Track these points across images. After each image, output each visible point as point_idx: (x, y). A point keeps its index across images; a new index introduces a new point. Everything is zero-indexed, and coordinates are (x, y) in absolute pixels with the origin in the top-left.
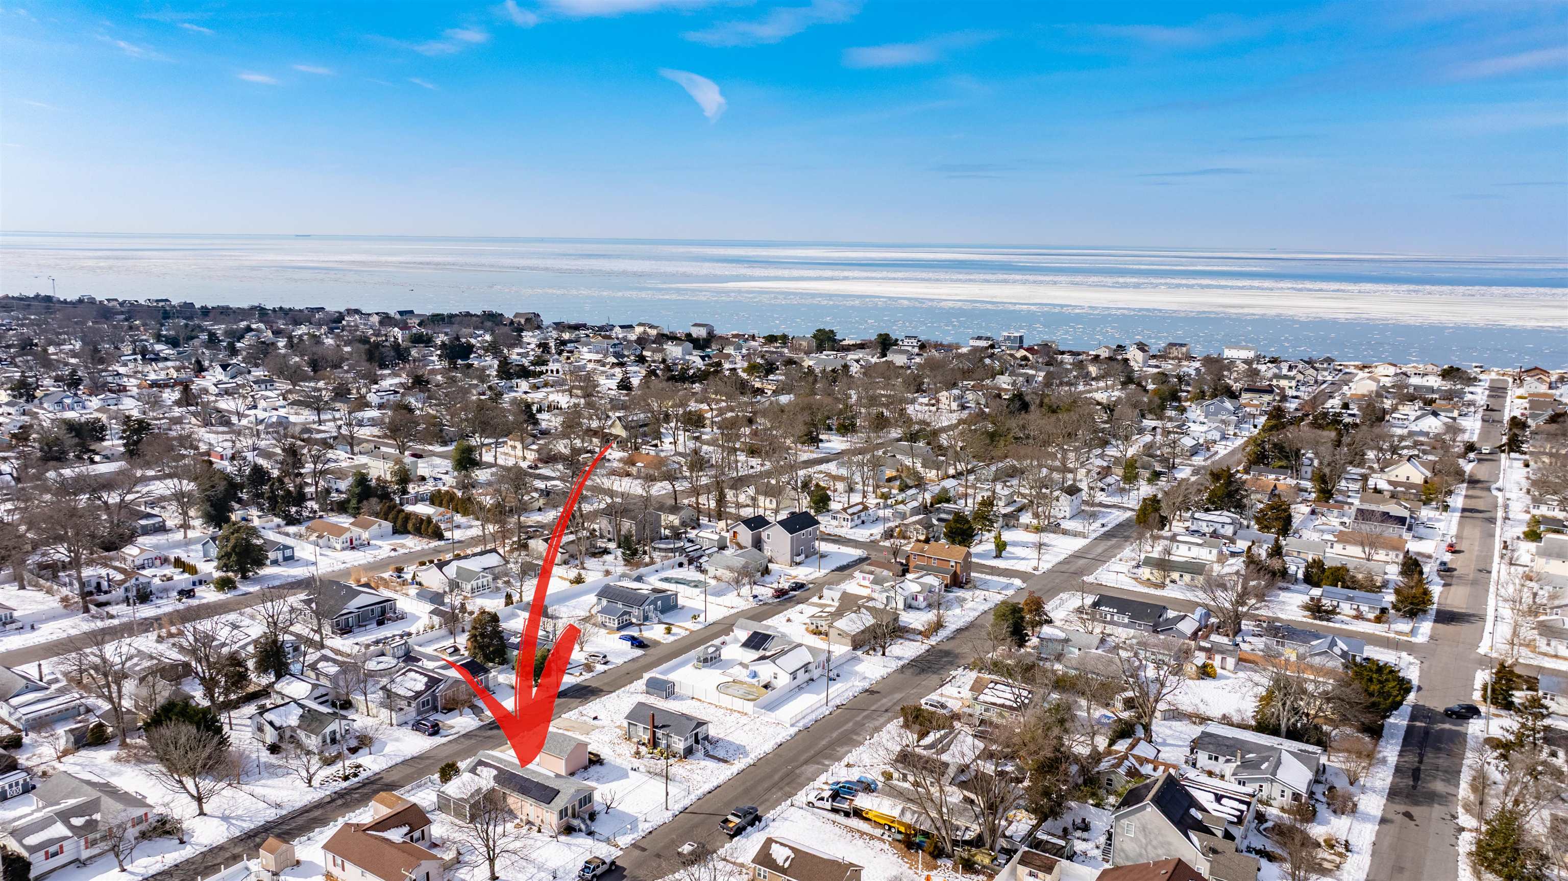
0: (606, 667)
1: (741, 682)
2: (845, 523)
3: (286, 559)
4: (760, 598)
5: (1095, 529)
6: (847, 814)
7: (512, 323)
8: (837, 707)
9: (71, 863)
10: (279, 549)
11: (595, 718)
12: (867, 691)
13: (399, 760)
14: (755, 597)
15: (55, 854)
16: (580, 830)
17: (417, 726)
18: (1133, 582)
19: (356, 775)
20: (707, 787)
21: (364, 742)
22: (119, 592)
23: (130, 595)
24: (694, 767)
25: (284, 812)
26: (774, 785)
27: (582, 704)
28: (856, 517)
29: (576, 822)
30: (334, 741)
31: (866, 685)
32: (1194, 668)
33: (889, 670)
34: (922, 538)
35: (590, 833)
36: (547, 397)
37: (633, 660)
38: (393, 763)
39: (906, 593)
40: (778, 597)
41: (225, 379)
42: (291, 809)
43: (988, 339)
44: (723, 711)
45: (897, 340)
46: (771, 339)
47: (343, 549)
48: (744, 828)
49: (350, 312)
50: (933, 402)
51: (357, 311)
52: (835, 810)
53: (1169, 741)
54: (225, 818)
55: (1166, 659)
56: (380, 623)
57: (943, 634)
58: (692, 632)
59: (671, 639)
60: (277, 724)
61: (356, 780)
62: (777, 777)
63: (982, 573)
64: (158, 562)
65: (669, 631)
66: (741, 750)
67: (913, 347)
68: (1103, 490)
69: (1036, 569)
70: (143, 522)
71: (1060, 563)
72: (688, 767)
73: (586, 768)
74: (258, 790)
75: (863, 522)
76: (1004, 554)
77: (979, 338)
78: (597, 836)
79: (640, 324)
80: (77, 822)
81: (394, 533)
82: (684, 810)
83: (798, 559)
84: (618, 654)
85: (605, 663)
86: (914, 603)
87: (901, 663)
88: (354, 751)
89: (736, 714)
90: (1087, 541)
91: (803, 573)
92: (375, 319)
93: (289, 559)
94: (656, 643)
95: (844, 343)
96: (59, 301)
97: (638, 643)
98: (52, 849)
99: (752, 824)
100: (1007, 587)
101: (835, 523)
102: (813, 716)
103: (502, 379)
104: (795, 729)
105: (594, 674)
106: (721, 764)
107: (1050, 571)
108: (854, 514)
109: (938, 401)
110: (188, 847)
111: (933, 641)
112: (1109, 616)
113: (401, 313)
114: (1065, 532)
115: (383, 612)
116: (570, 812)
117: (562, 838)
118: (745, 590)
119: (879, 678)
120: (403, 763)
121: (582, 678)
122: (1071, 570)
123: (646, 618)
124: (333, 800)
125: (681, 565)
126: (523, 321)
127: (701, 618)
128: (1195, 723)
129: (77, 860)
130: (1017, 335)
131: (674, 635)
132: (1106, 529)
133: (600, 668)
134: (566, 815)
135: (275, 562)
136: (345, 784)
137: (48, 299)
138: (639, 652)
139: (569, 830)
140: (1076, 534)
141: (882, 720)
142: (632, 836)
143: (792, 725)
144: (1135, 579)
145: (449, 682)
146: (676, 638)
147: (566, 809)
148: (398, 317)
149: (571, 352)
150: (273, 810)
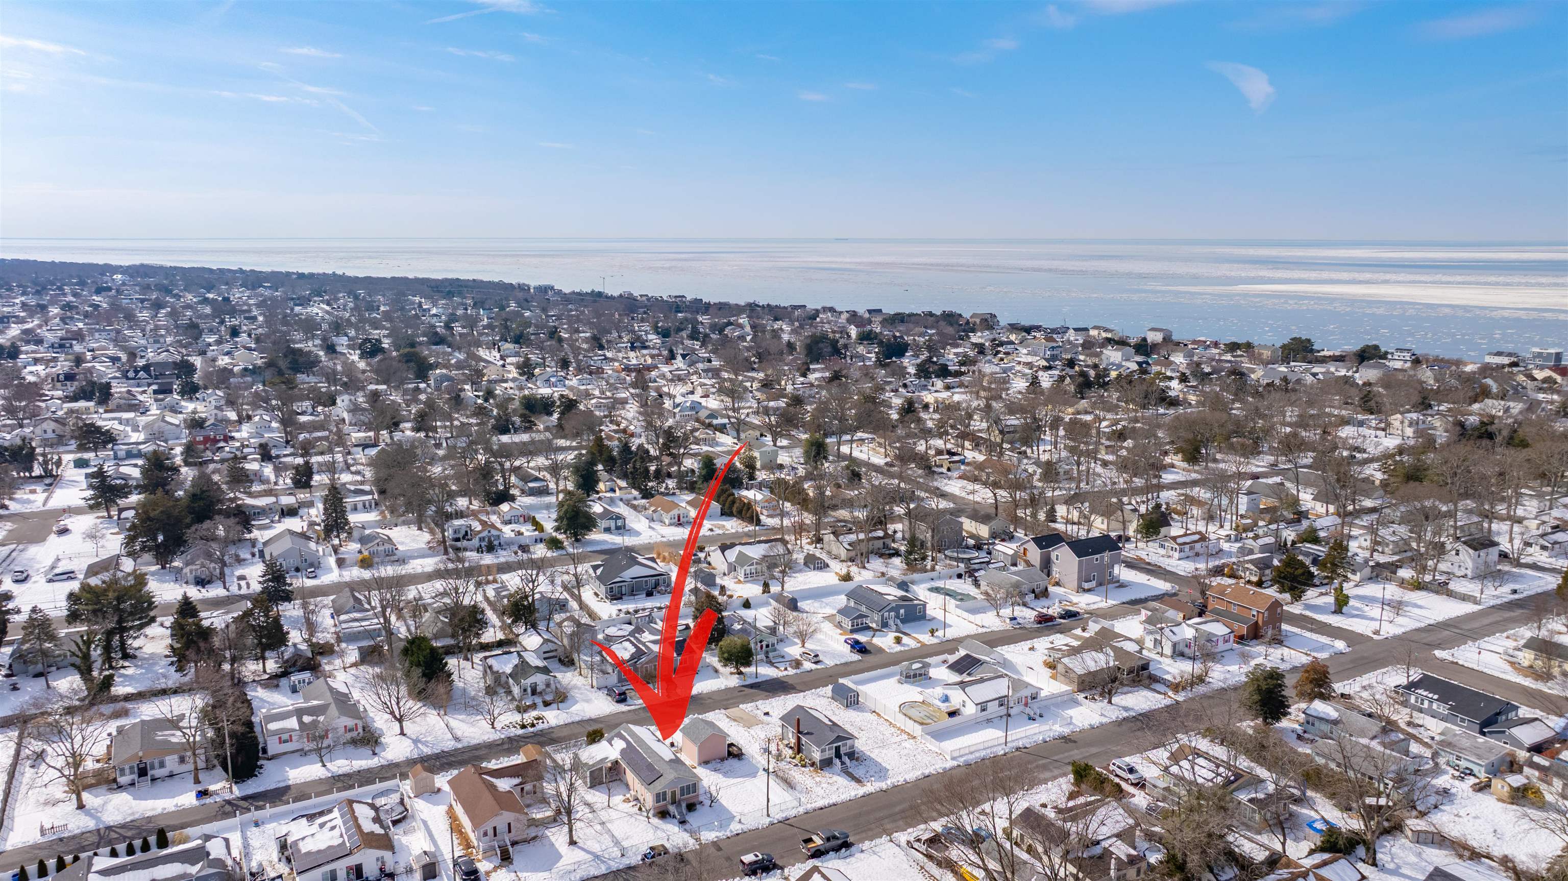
0: (814, 666)
1: (929, 705)
2: (1171, 553)
3: (618, 528)
4: (1020, 621)
5: (1502, 593)
6: (939, 864)
7: (968, 323)
8: (1018, 749)
9: (297, 751)
10: (611, 518)
11: (767, 714)
12: (1064, 738)
13: (577, 719)
14: (1013, 619)
15: (286, 741)
16: (674, 817)
17: (610, 691)
18: (1508, 667)
19: (533, 725)
20: (821, 803)
21: (561, 697)
22: (475, 542)
23: (483, 544)
24: (823, 780)
25: (460, 746)
26: (890, 816)
27: (767, 698)
28: (1187, 547)
29: (672, 809)
30: (534, 692)
31: (1066, 731)
32: (1506, 788)
33: (1104, 720)
34: (1255, 579)
35: (683, 822)
36: (951, 397)
37: (846, 664)
38: (570, 721)
39: (1175, 639)
40: (1040, 622)
41: (684, 367)
42: (466, 744)
43: (1510, 355)
44: (893, 730)
45: (1386, 353)
46: (1233, 347)
47: (670, 525)
48: (827, 852)
49: (825, 309)
50: (1383, 425)
51: (832, 310)
52: (930, 857)
53: (1404, 871)
54: (416, 741)
55: (1476, 769)
56: (649, 594)
57: (1201, 689)
58: (924, 645)
59: (898, 648)
60: (495, 669)
61: (531, 730)
62: (898, 809)
63: (1302, 628)
64: (522, 519)
65: (898, 641)
66: (882, 772)
67: (1406, 361)
68: (1544, 548)
69: (1377, 632)
70: (531, 485)
71: (1418, 630)
72: (818, 779)
73: (722, 760)
74: (454, 723)
75: (1197, 555)
76: (1345, 609)
77: (1499, 354)
78: (687, 826)
79: (1095, 328)
80: (307, 719)
81: (722, 514)
82: (785, 821)
83: (1086, 586)
84: (833, 655)
85: (816, 663)
86: (1187, 651)
87: (1125, 714)
88: (547, 704)
89: (905, 736)
90: (1476, 608)
91: (1083, 602)
92: (845, 316)
93: (622, 529)
94: (880, 650)
95: (1322, 354)
96: (607, 297)
97: (859, 648)
98: (285, 737)
99: (837, 849)
100: (1323, 648)
101: (1162, 551)
102: (982, 754)
103: (920, 378)
104: (955, 763)
105: (798, 671)
106: (853, 783)
107: (1395, 637)
108: (1185, 543)
109: (1389, 425)
110: (376, 759)
111: (1181, 697)
112: (1426, 703)
113: (870, 311)
114: (1451, 594)
115: (657, 584)
116: (669, 797)
117: (655, 821)
118: (1006, 612)
119: (1087, 726)
120: (578, 722)
121: (785, 673)
122: (1425, 641)
123: (885, 625)
124: (503, 743)
125: (960, 576)
126: (978, 321)
127: (940, 633)
128: (1461, 857)
129: (302, 750)
130: (1552, 351)
131: (904, 645)
132: (1516, 596)
133: (808, 665)
134: (665, 799)
135: (607, 530)
136: (520, 732)
137: (600, 294)
138: (856, 657)
139: (663, 814)
140: (1464, 598)
141: (1056, 772)
142: (718, 834)
143: (953, 759)
144: (1512, 664)
145: (652, 656)
146: (903, 649)
147: (665, 793)
148: (867, 315)
149: (1007, 354)
150: (453, 742)
